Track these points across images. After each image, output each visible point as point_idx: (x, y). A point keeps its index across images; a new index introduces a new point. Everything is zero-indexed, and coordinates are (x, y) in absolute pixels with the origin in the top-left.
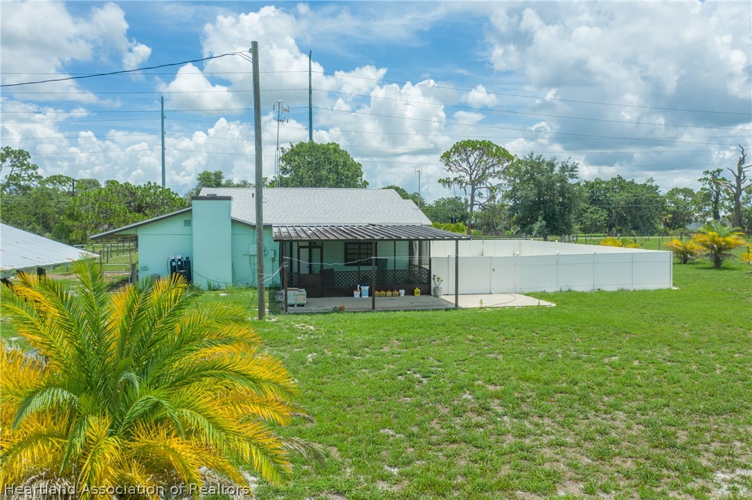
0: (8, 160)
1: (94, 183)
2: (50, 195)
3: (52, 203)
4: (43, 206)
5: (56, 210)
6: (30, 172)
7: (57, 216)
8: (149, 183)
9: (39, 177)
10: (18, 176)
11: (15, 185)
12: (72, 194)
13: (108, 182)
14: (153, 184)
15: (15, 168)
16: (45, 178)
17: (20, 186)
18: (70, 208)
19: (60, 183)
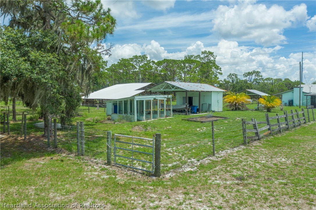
0: (254, 74)
1: (281, 80)
2: (265, 85)
3: (266, 87)
4: (264, 88)
5: (267, 89)
6: (260, 78)
7: (267, 91)
8: (295, 81)
9: (262, 79)
10: (257, 79)
11: (256, 82)
12: (272, 84)
13: (285, 79)
14: (297, 81)
15: (256, 77)
16: (264, 79)
17: (257, 82)
18: (271, 89)
19: (269, 80)
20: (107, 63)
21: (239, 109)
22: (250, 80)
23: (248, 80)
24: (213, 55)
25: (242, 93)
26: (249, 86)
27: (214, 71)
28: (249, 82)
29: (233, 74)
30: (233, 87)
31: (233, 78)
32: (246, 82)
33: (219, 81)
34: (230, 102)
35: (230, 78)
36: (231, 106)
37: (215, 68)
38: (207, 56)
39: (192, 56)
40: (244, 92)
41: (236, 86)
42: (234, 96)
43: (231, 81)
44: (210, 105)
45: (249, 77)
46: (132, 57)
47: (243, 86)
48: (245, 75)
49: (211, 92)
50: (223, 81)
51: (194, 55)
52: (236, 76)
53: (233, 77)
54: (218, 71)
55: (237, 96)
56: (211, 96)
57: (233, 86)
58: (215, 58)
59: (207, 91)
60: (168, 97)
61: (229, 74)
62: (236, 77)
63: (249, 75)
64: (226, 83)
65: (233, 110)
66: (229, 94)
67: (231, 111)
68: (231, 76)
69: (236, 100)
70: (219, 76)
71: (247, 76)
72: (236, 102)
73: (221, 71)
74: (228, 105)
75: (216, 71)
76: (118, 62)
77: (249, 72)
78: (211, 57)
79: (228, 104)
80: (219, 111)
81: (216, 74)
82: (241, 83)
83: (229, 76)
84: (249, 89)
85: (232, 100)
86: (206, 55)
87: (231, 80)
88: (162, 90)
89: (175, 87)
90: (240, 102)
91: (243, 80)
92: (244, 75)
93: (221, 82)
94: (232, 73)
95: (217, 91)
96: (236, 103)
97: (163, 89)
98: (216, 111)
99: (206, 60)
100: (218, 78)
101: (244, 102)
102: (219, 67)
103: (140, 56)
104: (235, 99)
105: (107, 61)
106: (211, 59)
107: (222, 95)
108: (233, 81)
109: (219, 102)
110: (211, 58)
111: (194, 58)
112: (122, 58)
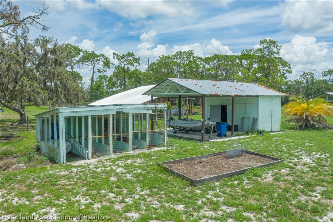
20: (139, 60)
21: (313, 127)
22: (331, 81)
23: (329, 80)
24: (277, 45)
25: (319, 98)
26: (329, 87)
27: (281, 69)
28: (329, 82)
29: (307, 74)
30: (307, 90)
31: (307, 78)
32: (325, 82)
33: (288, 81)
34: (296, 114)
35: (304, 78)
36: (298, 120)
37: (282, 65)
38: (267, 47)
39: (251, 50)
40: (322, 97)
41: (311, 88)
42: (303, 103)
43: (305, 82)
44: (255, 121)
45: (329, 76)
46: (175, 54)
47: (321, 87)
48: (325, 74)
49: (257, 96)
50: (292, 81)
51: (254, 49)
52: (312, 75)
53: (307, 76)
54: (287, 68)
55: (308, 105)
56: (257, 104)
57: (307, 87)
58: (279, 49)
59: (246, 96)
60: (156, 108)
61: (303, 73)
62: (312, 77)
63: (330, 74)
64: (297, 84)
65: (301, 128)
66: (294, 101)
67: (297, 129)
68: (306, 76)
69: (307, 110)
70: (287, 75)
71: (326, 75)
72: (307, 113)
73: (290, 68)
74: (292, 119)
75: (284, 68)
76: (158, 60)
77: (330, 70)
78: (273, 47)
79: (293, 117)
80: (274, 130)
81: (283, 73)
82: (319, 83)
83: (302, 75)
84: (330, 91)
85: (298, 111)
86: (265, 45)
87: (305, 80)
88: (166, 93)
89: (185, 88)
90: (315, 115)
91: (321, 80)
92: (322, 74)
93: (290, 83)
94: (307, 72)
95: (270, 96)
96: (307, 116)
97: (168, 92)
98: (267, 130)
99: (267, 52)
100: (286, 78)
101: (322, 114)
102: (288, 64)
103: (184, 52)
104: (304, 108)
105: (139, 58)
106: (273, 51)
107: (279, 101)
108: (307, 82)
109: (273, 114)
110: (273, 49)
111: (254, 53)
112: (163, 55)
